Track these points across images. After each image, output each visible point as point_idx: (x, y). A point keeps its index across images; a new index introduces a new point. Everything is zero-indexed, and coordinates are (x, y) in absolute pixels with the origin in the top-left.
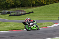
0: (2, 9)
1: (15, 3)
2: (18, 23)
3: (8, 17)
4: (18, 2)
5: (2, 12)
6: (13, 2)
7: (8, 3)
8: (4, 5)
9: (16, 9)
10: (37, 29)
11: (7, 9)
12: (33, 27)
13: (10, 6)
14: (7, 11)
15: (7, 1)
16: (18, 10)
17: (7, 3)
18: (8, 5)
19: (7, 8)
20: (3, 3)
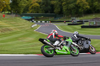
0: (70, 16)
1: (91, 7)
2: (96, 40)
3: (79, 29)
4: (96, 3)
5: (69, 21)
6: (88, 4)
7: (80, 6)
8: (73, 9)
9: (93, 16)
10: (71, 54)
11: (77, 17)
12: (61, 49)
13: (82, 11)
14: (78, 19)
15: (77, 3)
16: (96, 19)
17: (78, 7)
18: (80, 10)
19: (78, 14)
20: (72, 5)
